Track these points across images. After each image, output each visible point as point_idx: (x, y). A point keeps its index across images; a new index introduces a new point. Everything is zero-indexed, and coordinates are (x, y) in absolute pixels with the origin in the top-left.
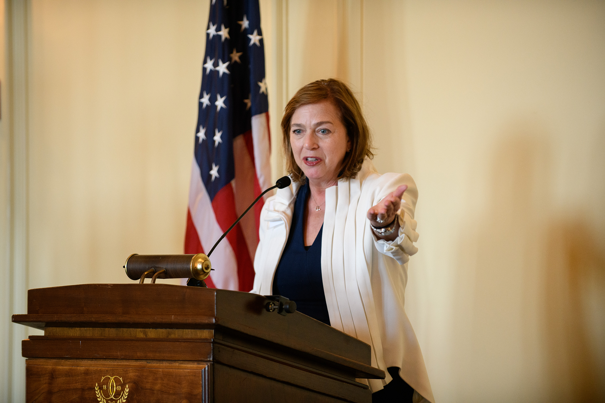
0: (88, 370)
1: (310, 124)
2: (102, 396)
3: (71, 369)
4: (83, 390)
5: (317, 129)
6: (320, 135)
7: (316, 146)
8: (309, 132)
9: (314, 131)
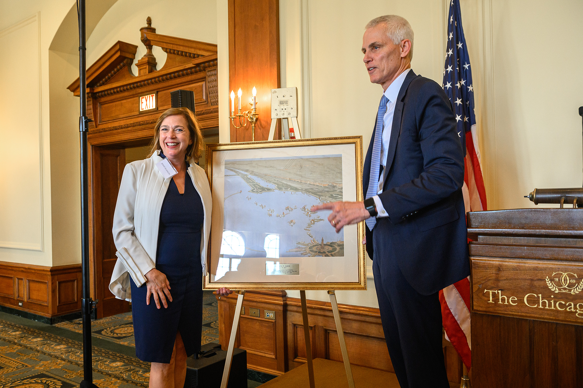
0: (537, 267)
1: (172, 126)
2: (553, 285)
3: (518, 266)
4: (532, 280)
5: (175, 129)
6: (177, 132)
7: (174, 137)
8: (171, 130)
9: (174, 131)
